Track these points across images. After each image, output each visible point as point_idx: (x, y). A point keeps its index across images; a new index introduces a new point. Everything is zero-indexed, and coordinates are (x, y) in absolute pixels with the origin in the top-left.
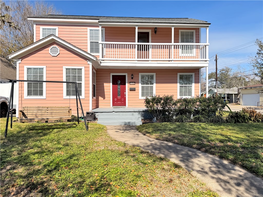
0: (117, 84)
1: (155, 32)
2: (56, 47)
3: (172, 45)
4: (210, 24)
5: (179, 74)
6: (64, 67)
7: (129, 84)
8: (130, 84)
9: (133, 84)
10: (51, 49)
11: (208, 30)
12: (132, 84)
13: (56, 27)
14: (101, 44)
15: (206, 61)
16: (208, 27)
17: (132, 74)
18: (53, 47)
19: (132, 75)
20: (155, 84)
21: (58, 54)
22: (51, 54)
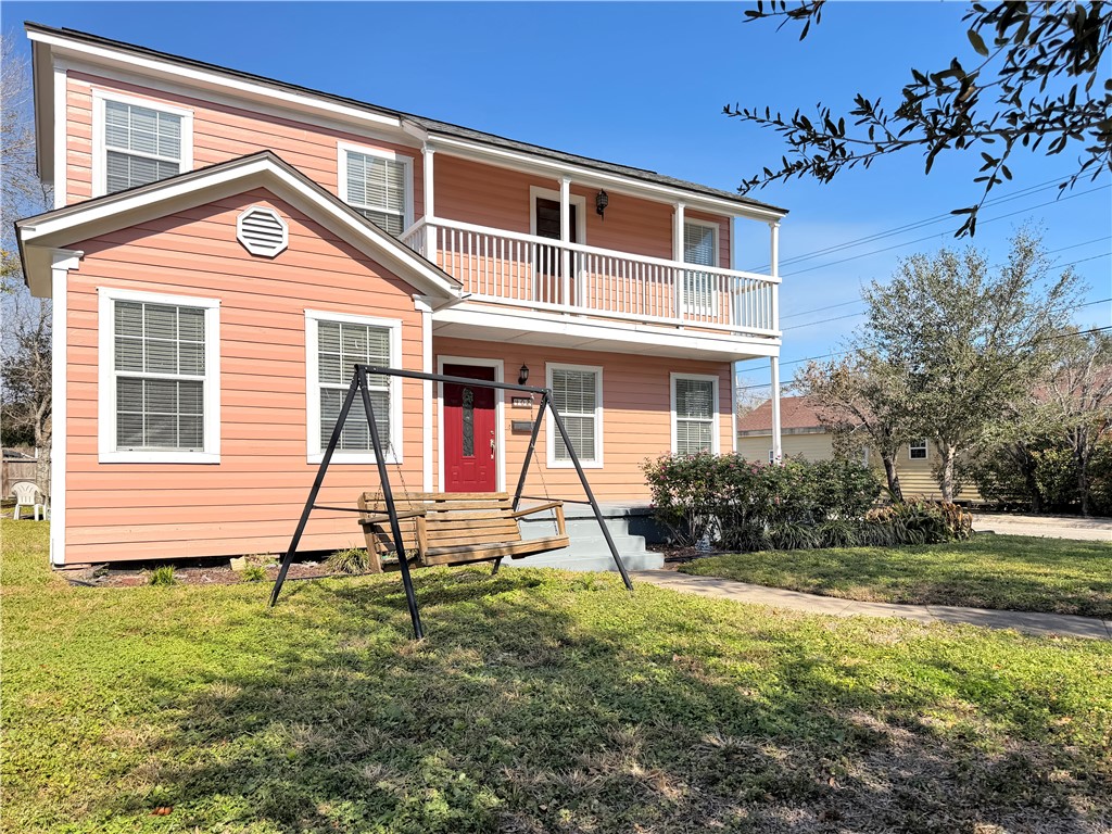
0: (459, 404)
1: (600, 210)
2: (270, 215)
3: (678, 269)
4: (787, 211)
5: (674, 376)
6: (308, 313)
7: (510, 405)
8: (515, 404)
9: (525, 405)
10: (248, 218)
11: (776, 230)
12: (519, 404)
13: (186, 112)
14: (434, 225)
15: (773, 337)
16: (777, 219)
17: (524, 367)
18: (255, 213)
19: (524, 369)
20: (600, 410)
21: (280, 247)
22: (246, 242)
